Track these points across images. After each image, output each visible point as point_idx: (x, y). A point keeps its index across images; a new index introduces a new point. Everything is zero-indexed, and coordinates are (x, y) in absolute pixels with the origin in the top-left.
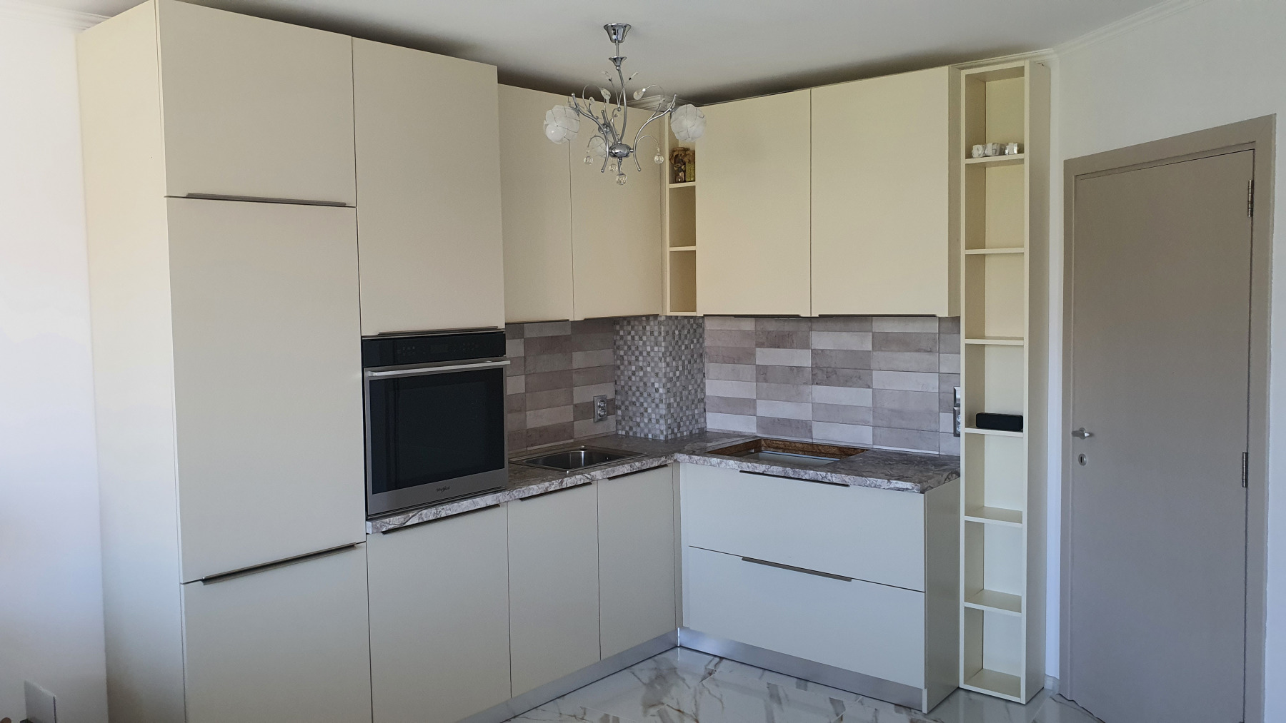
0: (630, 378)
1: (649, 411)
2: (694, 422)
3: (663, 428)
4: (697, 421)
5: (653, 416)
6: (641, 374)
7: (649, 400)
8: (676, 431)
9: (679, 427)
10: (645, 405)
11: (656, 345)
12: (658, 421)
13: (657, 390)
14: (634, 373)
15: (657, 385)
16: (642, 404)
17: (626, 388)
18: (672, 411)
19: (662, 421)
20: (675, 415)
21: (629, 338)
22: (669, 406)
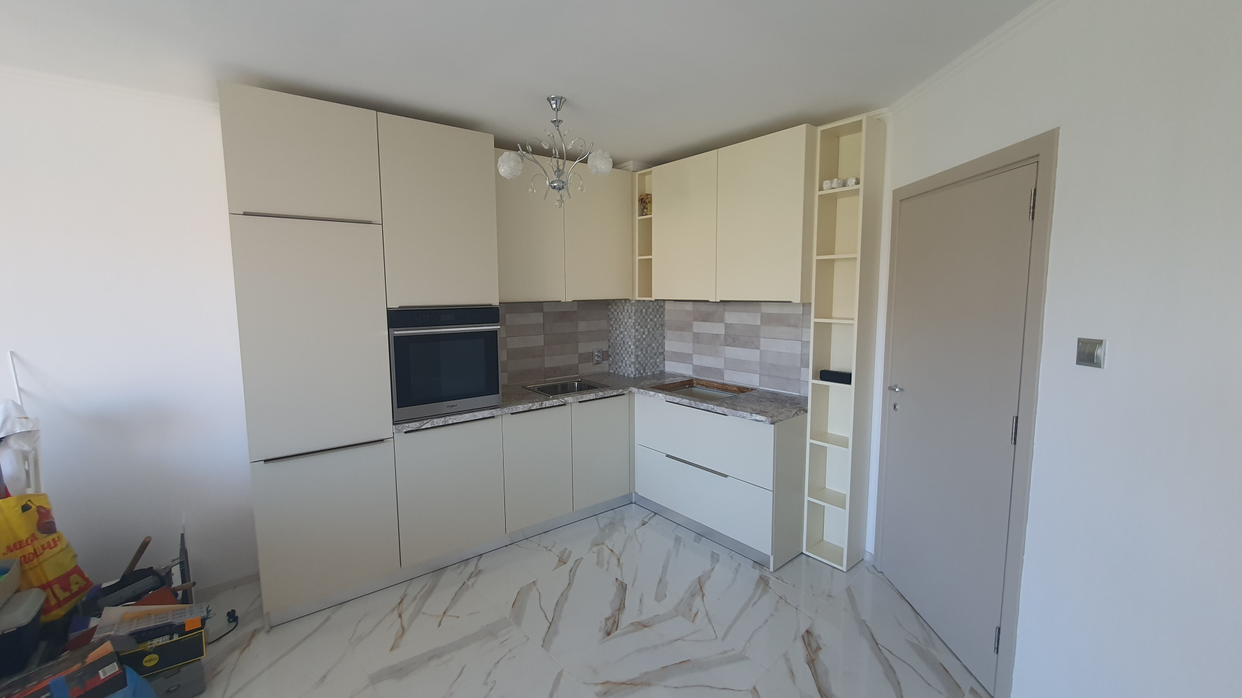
0: (616, 338)
1: (626, 359)
2: (656, 367)
3: (633, 370)
4: (658, 366)
5: (628, 362)
6: (622, 336)
7: (626, 352)
8: (642, 372)
9: (644, 371)
10: (624, 355)
11: (630, 318)
12: (630, 366)
13: (630, 346)
14: (618, 335)
15: (630, 343)
16: (622, 355)
17: (614, 345)
18: (639, 359)
19: (632, 366)
20: (642, 362)
21: (616, 313)
22: (637, 356)
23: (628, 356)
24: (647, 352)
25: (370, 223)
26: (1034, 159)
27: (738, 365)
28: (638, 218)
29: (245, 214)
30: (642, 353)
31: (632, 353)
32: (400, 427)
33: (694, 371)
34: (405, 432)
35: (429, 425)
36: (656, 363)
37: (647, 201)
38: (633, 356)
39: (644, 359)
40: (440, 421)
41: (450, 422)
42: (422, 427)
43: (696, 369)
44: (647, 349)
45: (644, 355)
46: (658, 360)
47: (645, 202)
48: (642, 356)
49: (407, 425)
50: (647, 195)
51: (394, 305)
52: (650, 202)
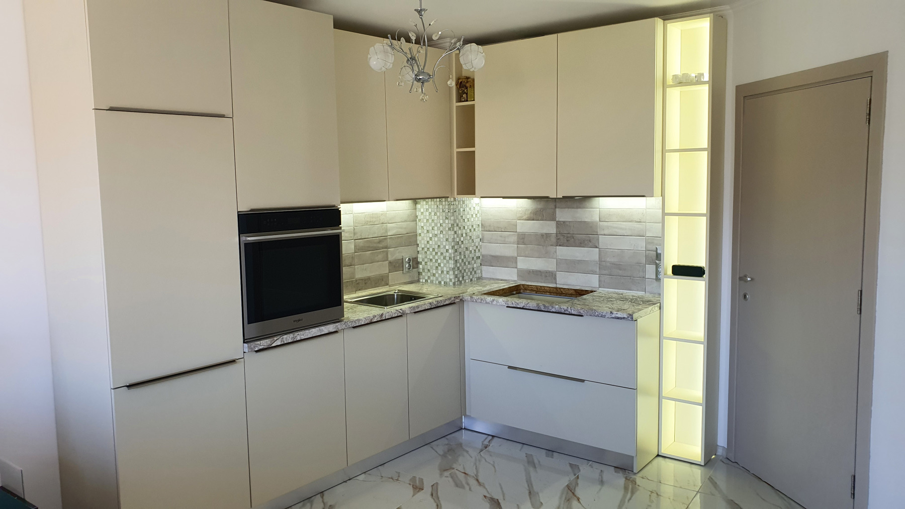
0: (428, 242)
1: (442, 265)
2: (473, 273)
3: (452, 277)
4: (475, 272)
5: (445, 269)
6: (436, 239)
7: (442, 258)
8: (461, 279)
9: (463, 277)
10: (439, 261)
11: (446, 218)
12: (448, 272)
13: (447, 251)
14: (431, 239)
15: (447, 248)
16: (436, 261)
17: (426, 250)
18: (458, 265)
19: (451, 273)
20: (461, 268)
21: (428, 213)
22: (456, 261)
23: (445, 261)
24: (465, 256)
25: (223, 116)
26: (869, 75)
27: (573, 266)
28: (455, 104)
29: (112, 109)
30: (460, 258)
31: (450, 258)
32: (252, 344)
33: (518, 276)
34: (257, 351)
35: (278, 343)
36: (473, 269)
37: (468, 85)
38: (452, 262)
39: (463, 264)
40: (288, 338)
41: (298, 338)
42: (273, 345)
43: (522, 274)
44: (464, 252)
45: (463, 260)
46: (475, 266)
47: (465, 87)
48: (460, 261)
49: (259, 342)
50: (468, 78)
51: (245, 208)
52: (473, 86)
